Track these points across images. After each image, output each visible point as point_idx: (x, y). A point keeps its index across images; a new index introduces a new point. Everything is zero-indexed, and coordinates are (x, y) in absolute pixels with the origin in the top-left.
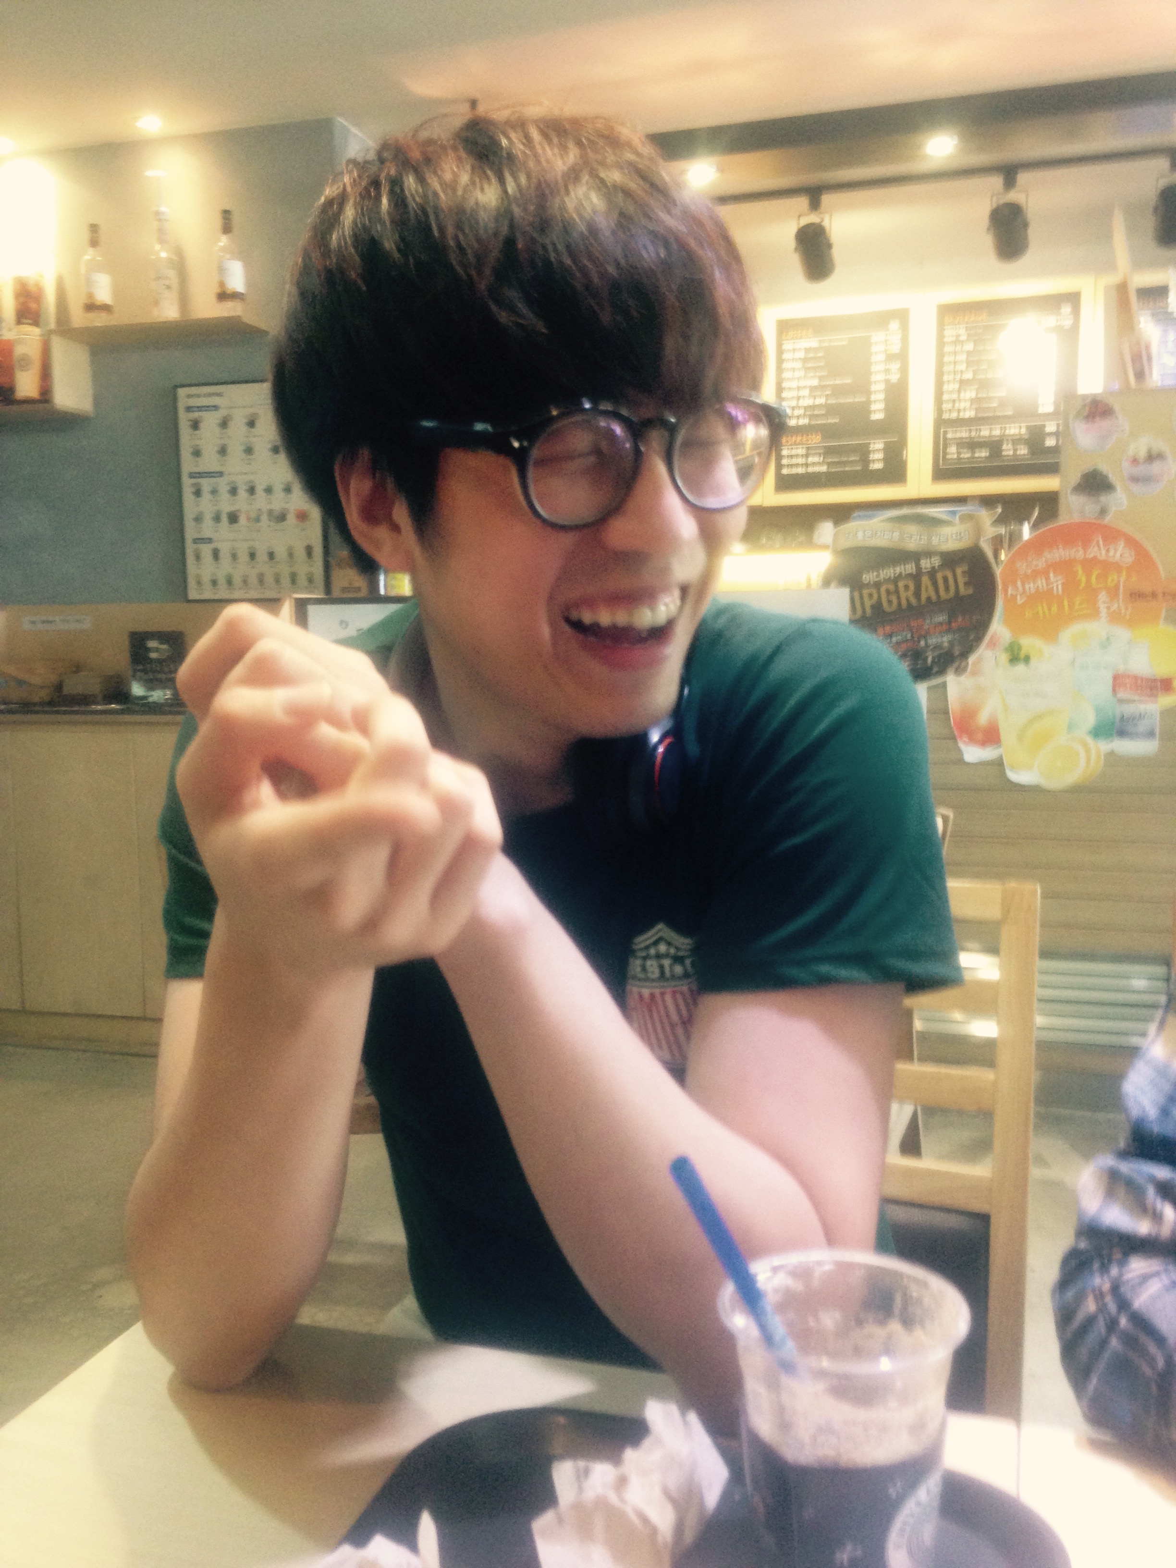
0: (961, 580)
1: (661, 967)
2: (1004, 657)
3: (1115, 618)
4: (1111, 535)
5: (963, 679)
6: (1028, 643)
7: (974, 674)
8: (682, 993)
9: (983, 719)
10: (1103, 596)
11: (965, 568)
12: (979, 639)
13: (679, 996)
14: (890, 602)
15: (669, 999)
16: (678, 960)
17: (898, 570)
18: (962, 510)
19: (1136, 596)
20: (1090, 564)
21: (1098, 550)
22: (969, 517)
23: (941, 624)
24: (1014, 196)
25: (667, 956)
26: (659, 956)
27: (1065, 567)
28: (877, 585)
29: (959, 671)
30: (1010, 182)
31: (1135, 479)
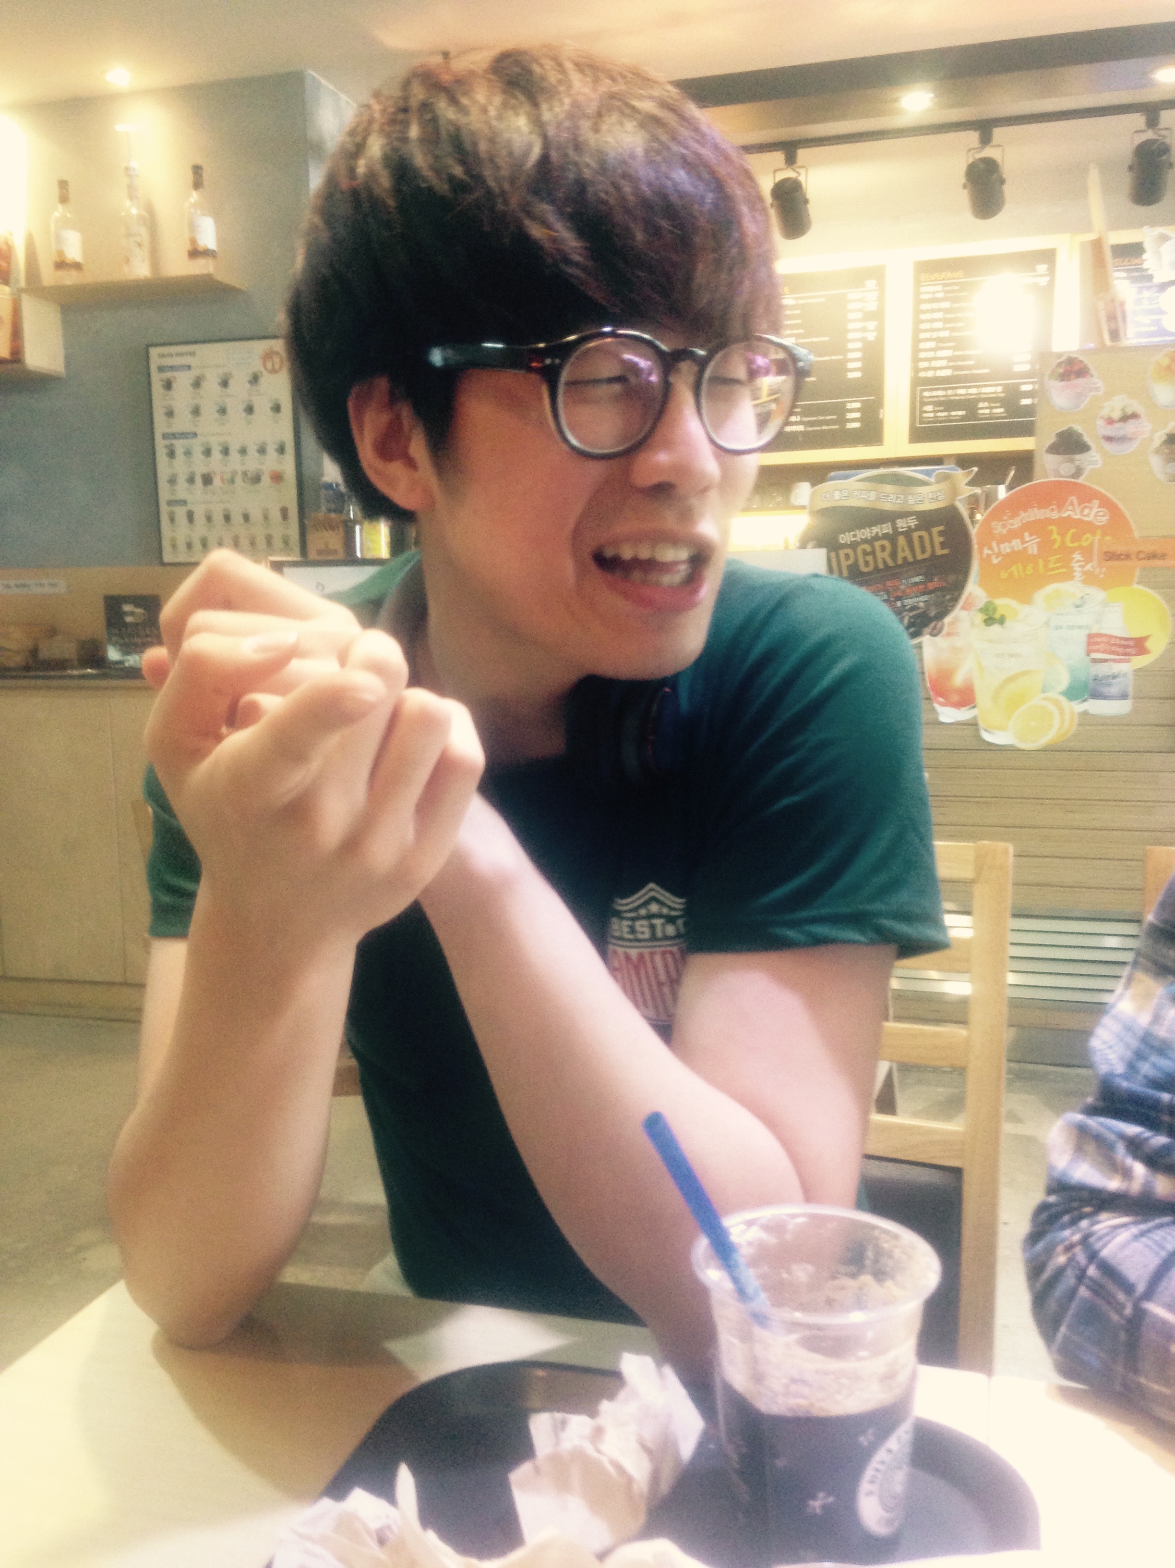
0: (938, 540)
1: (652, 927)
2: (979, 618)
3: (1089, 579)
4: (1087, 495)
5: (938, 639)
6: (1004, 604)
7: (949, 634)
8: (671, 953)
9: (958, 680)
10: (1077, 556)
11: (941, 528)
12: (955, 600)
13: (669, 958)
14: (867, 563)
15: (658, 959)
16: (671, 920)
17: (875, 530)
18: (939, 469)
19: (1111, 556)
20: (1065, 524)
21: (1073, 511)
22: (946, 477)
23: (916, 584)
24: (989, 152)
25: (659, 916)
26: (650, 916)
27: (1038, 528)
28: (854, 546)
29: (934, 634)
30: (986, 140)
31: (1109, 439)
